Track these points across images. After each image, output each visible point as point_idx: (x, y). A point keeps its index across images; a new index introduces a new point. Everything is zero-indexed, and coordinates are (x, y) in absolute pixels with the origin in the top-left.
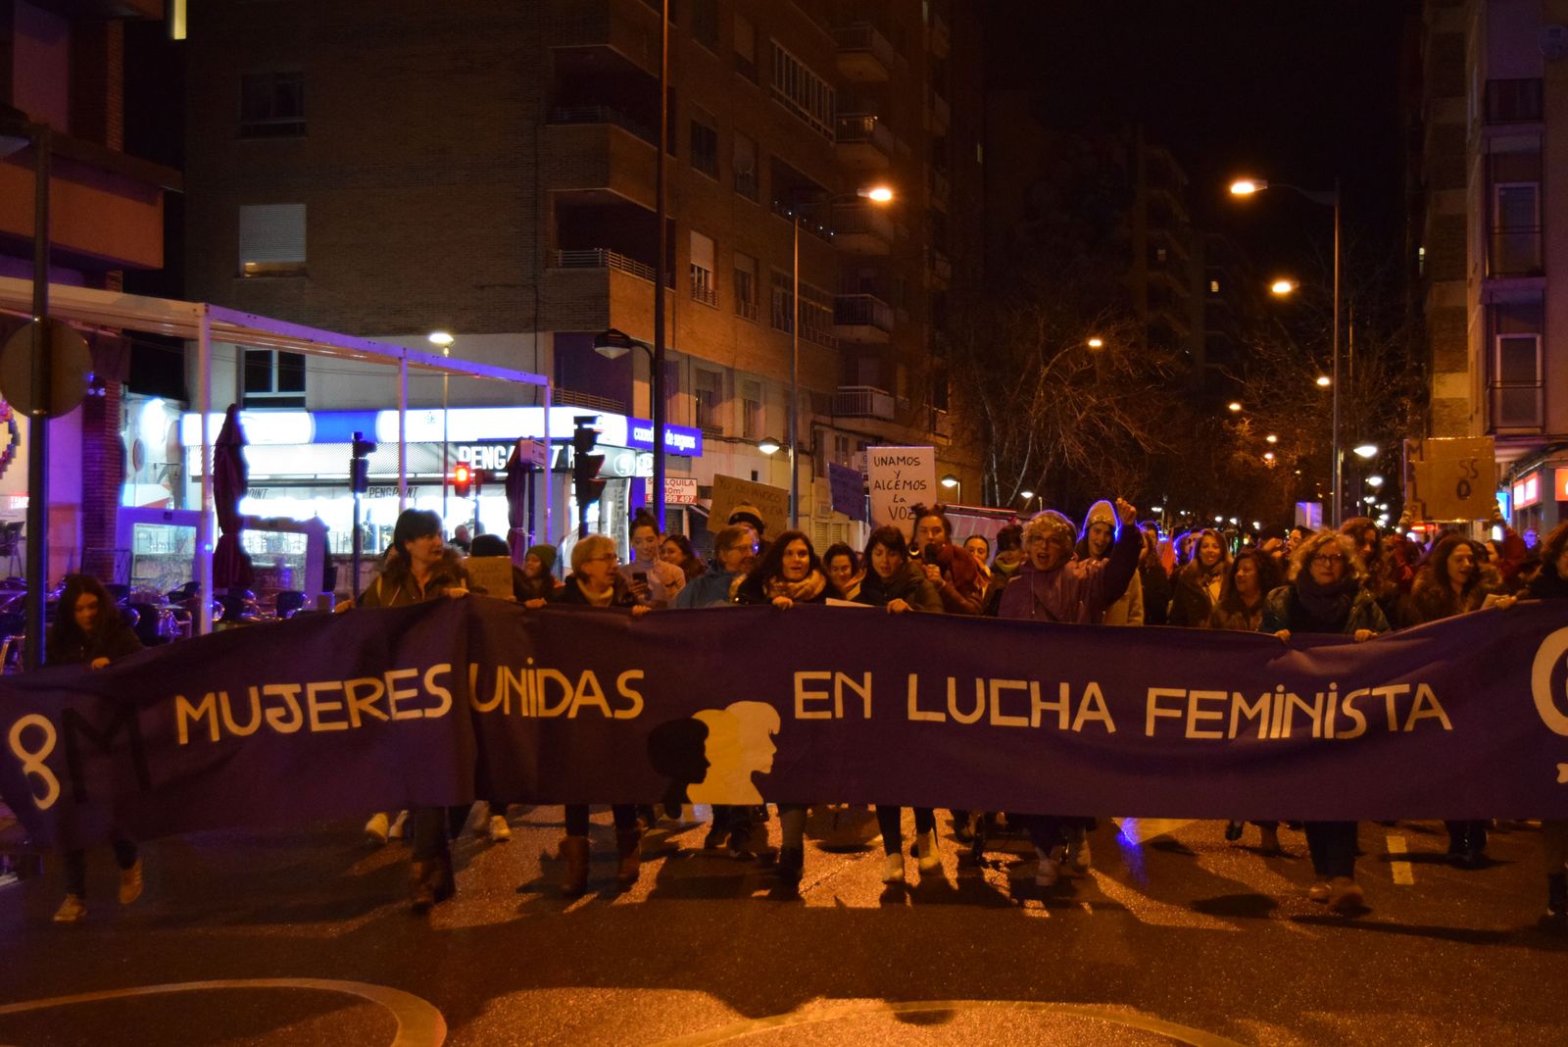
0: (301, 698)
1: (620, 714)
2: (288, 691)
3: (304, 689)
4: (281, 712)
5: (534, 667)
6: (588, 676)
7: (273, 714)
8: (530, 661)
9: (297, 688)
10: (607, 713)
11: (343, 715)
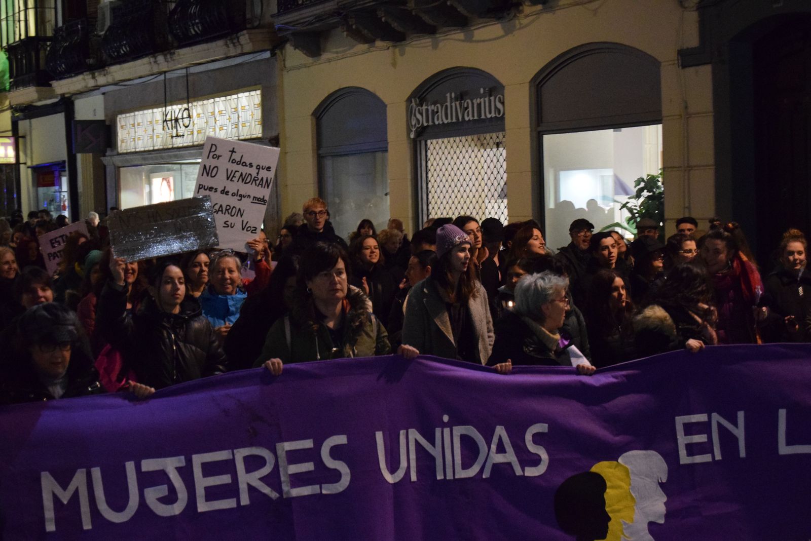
0: (186, 473)
1: (531, 472)
2: (171, 465)
3: (189, 461)
4: (163, 490)
5: (450, 425)
6: (500, 431)
7: (153, 495)
8: (446, 418)
9: (180, 461)
10: (518, 471)
11: (231, 490)
